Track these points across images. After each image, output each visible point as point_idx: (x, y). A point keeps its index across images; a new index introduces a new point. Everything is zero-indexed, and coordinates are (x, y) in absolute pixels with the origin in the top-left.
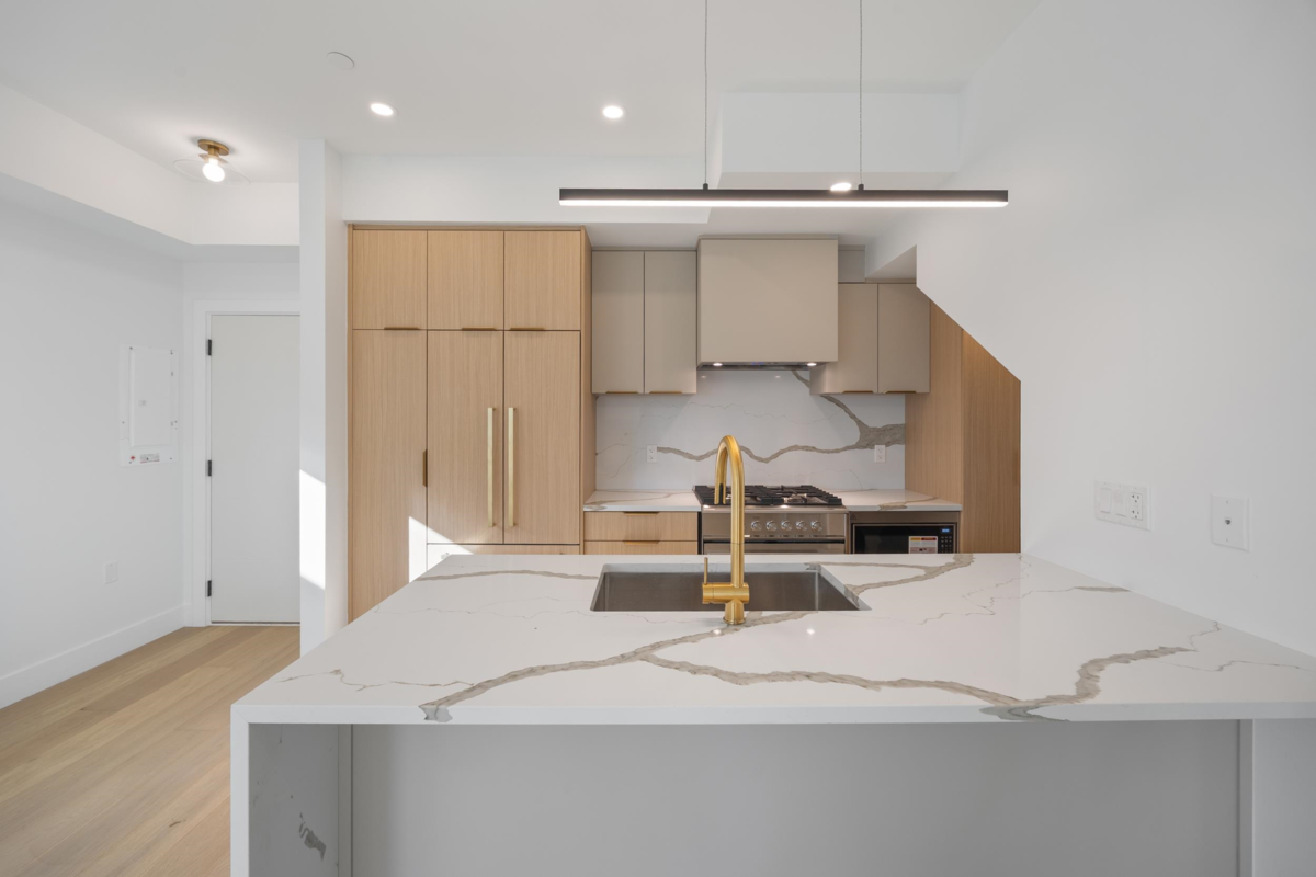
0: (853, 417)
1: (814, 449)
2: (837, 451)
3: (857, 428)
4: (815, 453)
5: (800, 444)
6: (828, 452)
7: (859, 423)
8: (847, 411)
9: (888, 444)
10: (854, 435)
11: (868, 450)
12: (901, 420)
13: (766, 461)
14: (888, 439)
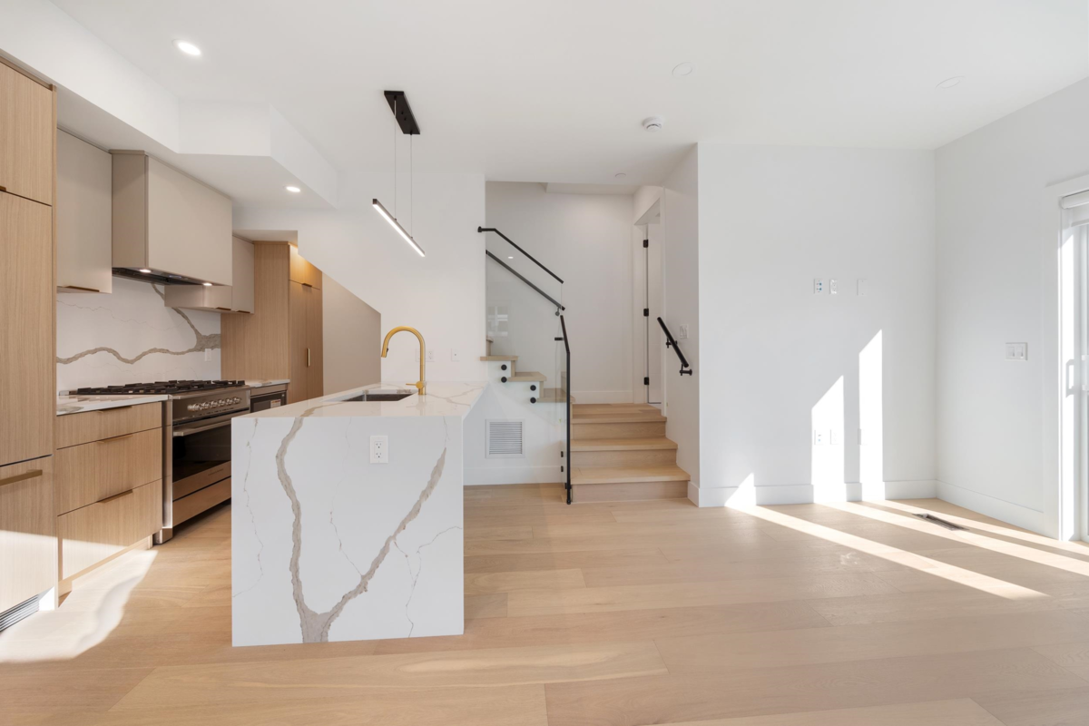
0: (193, 327)
1: (167, 351)
2: (183, 353)
3: (195, 336)
4: (168, 354)
5: (158, 348)
6: (178, 354)
7: (196, 332)
8: (189, 322)
9: (212, 348)
10: (193, 342)
11: (201, 352)
12: (218, 331)
13: (132, 362)
14: (212, 344)
